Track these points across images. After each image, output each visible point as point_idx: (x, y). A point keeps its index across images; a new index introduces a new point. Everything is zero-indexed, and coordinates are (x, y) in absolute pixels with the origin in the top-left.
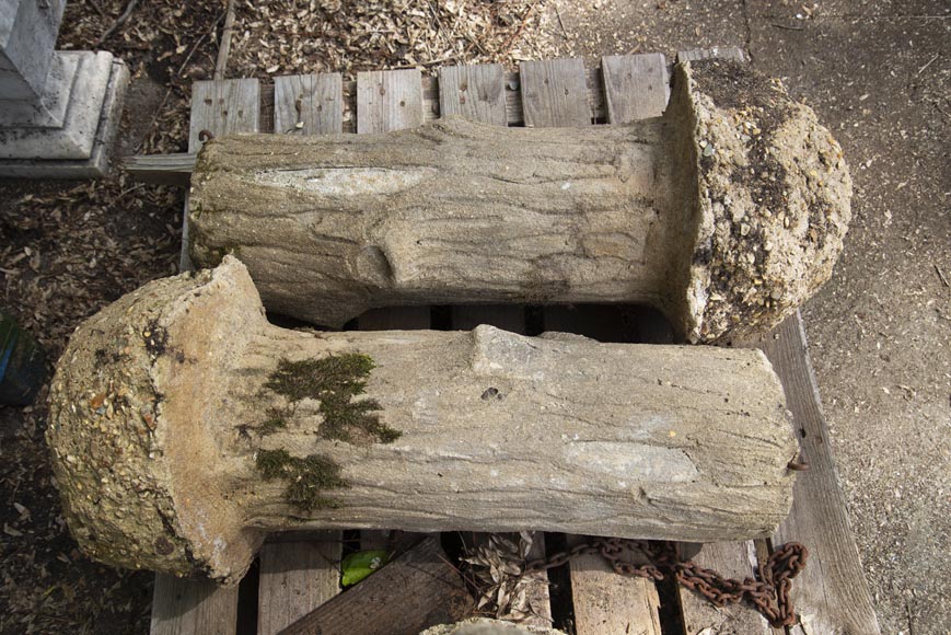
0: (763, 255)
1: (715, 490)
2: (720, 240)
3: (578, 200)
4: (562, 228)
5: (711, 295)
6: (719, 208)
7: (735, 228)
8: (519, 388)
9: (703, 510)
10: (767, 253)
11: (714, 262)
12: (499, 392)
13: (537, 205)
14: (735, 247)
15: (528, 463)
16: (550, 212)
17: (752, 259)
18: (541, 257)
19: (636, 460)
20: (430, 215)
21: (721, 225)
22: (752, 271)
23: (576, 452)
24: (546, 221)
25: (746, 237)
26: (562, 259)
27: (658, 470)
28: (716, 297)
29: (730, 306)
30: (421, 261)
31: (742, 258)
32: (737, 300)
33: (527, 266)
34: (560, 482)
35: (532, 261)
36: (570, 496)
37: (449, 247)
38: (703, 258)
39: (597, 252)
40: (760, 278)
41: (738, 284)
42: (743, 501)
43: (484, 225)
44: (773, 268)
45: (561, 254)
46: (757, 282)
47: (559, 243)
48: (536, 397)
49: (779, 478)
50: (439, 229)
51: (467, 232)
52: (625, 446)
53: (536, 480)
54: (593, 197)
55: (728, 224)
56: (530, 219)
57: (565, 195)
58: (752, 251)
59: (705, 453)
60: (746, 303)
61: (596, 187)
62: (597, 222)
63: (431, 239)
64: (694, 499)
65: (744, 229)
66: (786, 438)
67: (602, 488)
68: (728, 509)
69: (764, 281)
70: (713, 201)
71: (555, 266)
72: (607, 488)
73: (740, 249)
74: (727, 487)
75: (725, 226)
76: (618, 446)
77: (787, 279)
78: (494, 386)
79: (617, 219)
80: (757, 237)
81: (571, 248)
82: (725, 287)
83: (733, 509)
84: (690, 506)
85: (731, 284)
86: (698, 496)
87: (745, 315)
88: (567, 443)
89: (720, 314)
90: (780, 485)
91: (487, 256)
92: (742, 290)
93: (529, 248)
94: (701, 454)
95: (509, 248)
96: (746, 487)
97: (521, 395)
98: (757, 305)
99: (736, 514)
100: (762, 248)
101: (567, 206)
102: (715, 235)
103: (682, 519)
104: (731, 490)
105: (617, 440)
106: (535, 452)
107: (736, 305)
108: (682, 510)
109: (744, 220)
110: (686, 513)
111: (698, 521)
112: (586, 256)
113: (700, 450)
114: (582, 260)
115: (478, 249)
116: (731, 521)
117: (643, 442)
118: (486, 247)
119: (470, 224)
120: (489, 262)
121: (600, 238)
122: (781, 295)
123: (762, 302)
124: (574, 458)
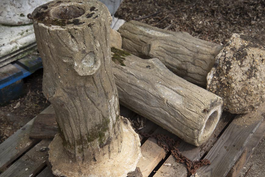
0: (229, 69)
1: (184, 108)
2: (221, 61)
3: (199, 50)
4: (191, 55)
5: (214, 76)
6: (224, 54)
7: (225, 59)
8: (155, 69)
9: (179, 112)
10: (230, 68)
11: (218, 68)
12: (150, 67)
13: (189, 48)
15: (146, 83)
16: (191, 51)
17: (226, 68)
18: (184, 61)
19: (170, 94)
20: (165, 42)
21: (222, 57)
22: (225, 72)
24: (189, 52)
25: (226, 62)
26: (188, 63)
27: (174, 98)
28: (215, 77)
29: (218, 82)
30: (157, 52)
31: (223, 67)
32: (219, 80)
33: (179, 62)
34: (151, 90)
35: (181, 61)
36: (151, 96)
37: (165, 51)
38: (216, 65)
39: (197, 64)
40: (227, 75)
41: (222, 76)
42: (189, 114)
43: (175, 49)
44: (231, 74)
45: (189, 62)
46: (226, 76)
47: (190, 59)
48: (158, 72)
49: (200, 112)
50: (165, 46)
51: (171, 49)
52: (170, 90)
53: (146, 88)
54: (202, 50)
56: (186, 51)
57: (196, 48)
58: (226, 66)
60: (222, 82)
61: (204, 49)
62: (200, 56)
63: (162, 47)
64: (177, 107)
65: (227, 60)
66: (207, 104)
67: (159, 96)
68: (185, 115)
69: (227, 76)
70: (223, 52)
71: (186, 64)
72: (160, 96)
73: (224, 64)
74: (187, 109)
75: (223, 58)
76: (168, 89)
77: (233, 78)
78: (150, 65)
79: (205, 57)
80: (229, 63)
81: (192, 61)
82: (218, 76)
83: (186, 116)
84: (176, 109)
85: (220, 75)
86: (179, 107)
87: (221, 87)
88: (157, 83)
89: (215, 83)
90: (199, 114)
91: (173, 57)
92: (222, 77)
93: (182, 58)
94: (185, 99)
95: (178, 56)
96: (191, 110)
97: (155, 70)
98: (225, 84)
99: (186, 118)
100: (229, 66)
101: (195, 50)
102: (220, 59)
103: (173, 114)
104: (187, 110)
105: (168, 87)
106: (149, 81)
107: (219, 82)
108: (174, 110)
109: (228, 58)
110: (175, 112)
111: (177, 117)
112: (194, 64)
113: (185, 98)
114: (193, 65)
115: (171, 54)
116: (185, 121)
117: (174, 90)
118: (173, 54)
119: (172, 47)
120: (172, 59)
121: (199, 60)
122: (231, 83)
123: (226, 84)
124: (157, 87)
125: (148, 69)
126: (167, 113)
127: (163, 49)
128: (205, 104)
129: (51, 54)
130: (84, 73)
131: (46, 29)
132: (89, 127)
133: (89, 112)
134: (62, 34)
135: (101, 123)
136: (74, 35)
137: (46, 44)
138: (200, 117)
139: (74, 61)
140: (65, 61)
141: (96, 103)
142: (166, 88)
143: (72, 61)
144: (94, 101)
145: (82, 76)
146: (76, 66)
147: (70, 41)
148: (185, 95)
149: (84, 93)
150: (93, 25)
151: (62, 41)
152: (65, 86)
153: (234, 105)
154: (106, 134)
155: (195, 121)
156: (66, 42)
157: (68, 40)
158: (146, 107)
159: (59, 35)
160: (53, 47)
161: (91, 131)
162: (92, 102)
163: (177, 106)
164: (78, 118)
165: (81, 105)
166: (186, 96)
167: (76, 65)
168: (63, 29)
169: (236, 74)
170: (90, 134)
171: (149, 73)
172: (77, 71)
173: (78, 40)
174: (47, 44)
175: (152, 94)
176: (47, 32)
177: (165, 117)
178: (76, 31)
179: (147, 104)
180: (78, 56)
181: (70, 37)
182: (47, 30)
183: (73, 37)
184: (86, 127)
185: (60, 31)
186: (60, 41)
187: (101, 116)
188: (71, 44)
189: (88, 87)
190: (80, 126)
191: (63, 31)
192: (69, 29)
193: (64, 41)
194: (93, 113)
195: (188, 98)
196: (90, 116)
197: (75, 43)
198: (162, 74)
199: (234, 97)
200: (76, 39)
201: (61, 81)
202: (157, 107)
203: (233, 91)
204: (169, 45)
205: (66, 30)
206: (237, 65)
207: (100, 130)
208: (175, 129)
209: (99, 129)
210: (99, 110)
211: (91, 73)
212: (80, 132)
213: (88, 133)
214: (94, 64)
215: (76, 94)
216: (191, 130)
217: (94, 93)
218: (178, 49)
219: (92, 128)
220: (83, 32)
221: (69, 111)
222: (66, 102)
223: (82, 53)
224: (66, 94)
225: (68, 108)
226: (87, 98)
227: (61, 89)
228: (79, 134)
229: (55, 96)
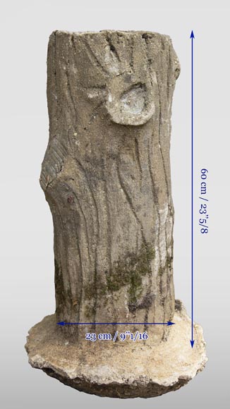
129: (69, 89)
130: (122, 119)
131: (69, 35)
132: (114, 258)
133: (118, 221)
134: (95, 41)
135: (138, 253)
136: (116, 46)
137: (63, 69)
139: (108, 92)
140: (91, 96)
141: (136, 202)
143: (104, 92)
144: (131, 197)
145: (118, 124)
146: (110, 103)
147: (107, 55)
149: (115, 174)
150: (150, 38)
151: (93, 55)
152: (83, 153)
154: (145, 281)
156: (99, 56)
157: (103, 53)
159: (89, 43)
160: (75, 71)
161: (117, 264)
162: (129, 199)
164: (96, 230)
165: (107, 200)
167: (110, 99)
170: (114, 272)
172: (111, 111)
173: (120, 55)
174: (65, 68)
176: (70, 41)
178: (121, 38)
180: (117, 84)
181: (108, 48)
182: (70, 38)
183: (113, 49)
184: (109, 255)
185: (92, 36)
186: (89, 56)
187: (140, 237)
188: (107, 59)
189: (124, 162)
190: (98, 251)
191: (97, 35)
192: (108, 33)
193: (97, 54)
194: (126, 224)
196: (119, 230)
197: (115, 58)
200: (118, 52)
201: (76, 143)
205: (103, 35)
207: (135, 267)
209: (132, 264)
210: (139, 222)
211: (136, 120)
212: (96, 265)
213: (111, 270)
214: (143, 110)
215: (99, 174)
217: (133, 178)
219: (119, 258)
221: (81, 215)
222: (79, 193)
223: (125, 82)
224: (81, 175)
225: (80, 207)
226: (119, 186)
227: (73, 162)
228: (93, 269)
229: (60, 175)
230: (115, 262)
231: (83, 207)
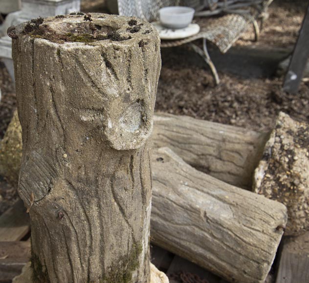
0: (292, 161)
1: (238, 225)
2: (275, 150)
3: (224, 137)
4: (214, 145)
5: (266, 174)
6: (278, 139)
7: (282, 146)
8: (172, 162)
9: (230, 232)
10: (294, 160)
11: (271, 161)
12: (164, 160)
13: (208, 135)
14: (281, 154)
15: (163, 185)
16: (211, 139)
17: (287, 160)
18: (203, 155)
19: (207, 202)
20: (167, 128)
21: (277, 144)
22: (286, 166)
23: (184, 189)
24: (209, 141)
25: (286, 151)
26: (210, 157)
27: (216, 209)
28: (268, 175)
29: (274, 182)
30: (156, 142)
31: (282, 158)
32: (277, 180)
33: (195, 157)
34: (173, 196)
35: (198, 155)
36: (175, 205)
37: (169, 141)
38: (266, 157)
39: (225, 158)
40: (289, 171)
41: (279, 172)
42: (250, 236)
43: (185, 136)
44: (296, 169)
45: (210, 155)
46: (288, 172)
47: (211, 150)
48: (177, 168)
49: (270, 231)
50: (167, 133)
51: (178, 137)
52: (205, 195)
53: (163, 193)
54: (230, 137)
55: (280, 144)
56: (203, 138)
57: (220, 135)
58: (287, 157)
59: (238, 208)
60: (281, 182)
61: (233, 135)
62: (229, 146)
63: (163, 135)
64: (227, 224)
65: (286, 148)
66: (279, 218)
67: (189, 205)
68: (242, 237)
69: (291, 173)
70: (276, 136)
71: (207, 159)
72: (190, 206)
73: (283, 154)
74: (245, 226)
75: (278, 146)
76: (202, 194)
77: (302, 176)
78: (163, 157)
79: (237, 147)
80: (291, 152)
81: (215, 154)
82: (273, 173)
83: (245, 239)
84: (225, 228)
85: (276, 172)
86: (229, 223)
87: (280, 190)
88: (181, 184)
89: (268, 184)
90: (270, 235)
91: (181, 149)
92: (280, 175)
93: (199, 150)
94: (237, 209)
95: (191, 147)
96: (253, 229)
97: (172, 165)
98: (287, 186)
99: (245, 242)
100: (293, 157)
101: (220, 138)
102: (273, 147)
103: (219, 236)
104: (245, 228)
105: (203, 191)
106: (167, 181)
107: (276, 183)
108: (220, 230)
109: (287, 144)
110: (222, 232)
111: (227, 241)
112: (220, 159)
113: (237, 207)
114: (218, 160)
115: (180, 145)
116: (243, 248)
117: (213, 196)
118: (183, 145)
119: (180, 135)
120: (182, 152)
121: (228, 152)
122: (299, 184)
123: (289, 185)
124: (183, 190)
125: (160, 163)
126: (206, 234)
127: (165, 138)
128: (275, 218)
129: (55, 106)
130: (124, 145)
131: (53, 48)
132: (107, 263)
133: (111, 231)
134: (89, 57)
135: (129, 253)
136: (112, 61)
137: (46, 85)
138: (271, 240)
139: (106, 117)
140: (84, 119)
141: (127, 212)
142: (199, 192)
143: (102, 117)
144: (124, 207)
145: (120, 151)
146: (110, 129)
147: (104, 74)
148: (234, 203)
149: (109, 191)
150: (146, 44)
151: (86, 73)
152: (75, 175)
153: (298, 221)
154: (134, 274)
155: (262, 247)
156: (94, 75)
157: (99, 72)
158: (164, 225)
159: (81, 60)
160: (62, 88)
161: (110, 269)
162: (121, 209)
163: (226, 222)
164: (88, 243)
165: (100, 216)
166: (237, 204)
167: (110, 125)
168: (92, 47)
169: (304, 170)
170: (107, 276)
171: (163, 168)
172: (111, 138)
173: (118, 73)
174: (48, 84)
175: (175, 203)
176: (56, 56)
177: (202, 242)
178: (118, 52)
179: (166, 220)
180: (115, 106)
181: (103, 65)
182: (56, 52)
183: (108, 65)
184: (102, 261)
185: (84, 52)
186: (82, 74)
187: (131, 240)
188: (104, 79)
189: (119, 178)
190: (91, 261)
191: (90, 50)
192: (102, 47)
193: (91, 74)
194: (119, 233)
195: (243, 207)
196: (112, 239)
197: (113, 77)
198: (185, 170)
199: (301, 208)
200: (115, 69)
201: (67, 165)
202: (186, 225)
203: (301, 197)
204: (173, 131)
205: (98, 50)
206: (304, 156)
207: (126, 267)
208: (220, 262)
209: (124, 265)
210: (130, 226)
211: (138, 143)
212: (89, 272)
213: (104, 275)
214: (140, 127)
215: (93, 193)
216: (255, 265)
217: (126, 190)
218: (189, 136)
219: (112, 263)
220: (130, 55)
221: (72, 229)
222: (70, 211)
223: (124, 102)
224: (72, 194)
225: (71, 222)
226: (113, 200)
227: (64, 183)
228: (86, 276)
229: (49, 197)
230: (108, 268)
231: (74, 223)
